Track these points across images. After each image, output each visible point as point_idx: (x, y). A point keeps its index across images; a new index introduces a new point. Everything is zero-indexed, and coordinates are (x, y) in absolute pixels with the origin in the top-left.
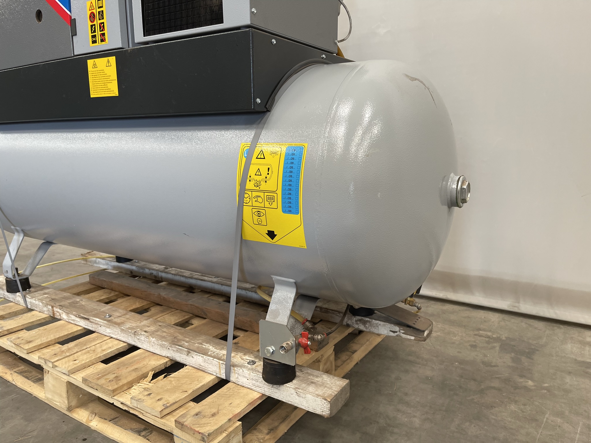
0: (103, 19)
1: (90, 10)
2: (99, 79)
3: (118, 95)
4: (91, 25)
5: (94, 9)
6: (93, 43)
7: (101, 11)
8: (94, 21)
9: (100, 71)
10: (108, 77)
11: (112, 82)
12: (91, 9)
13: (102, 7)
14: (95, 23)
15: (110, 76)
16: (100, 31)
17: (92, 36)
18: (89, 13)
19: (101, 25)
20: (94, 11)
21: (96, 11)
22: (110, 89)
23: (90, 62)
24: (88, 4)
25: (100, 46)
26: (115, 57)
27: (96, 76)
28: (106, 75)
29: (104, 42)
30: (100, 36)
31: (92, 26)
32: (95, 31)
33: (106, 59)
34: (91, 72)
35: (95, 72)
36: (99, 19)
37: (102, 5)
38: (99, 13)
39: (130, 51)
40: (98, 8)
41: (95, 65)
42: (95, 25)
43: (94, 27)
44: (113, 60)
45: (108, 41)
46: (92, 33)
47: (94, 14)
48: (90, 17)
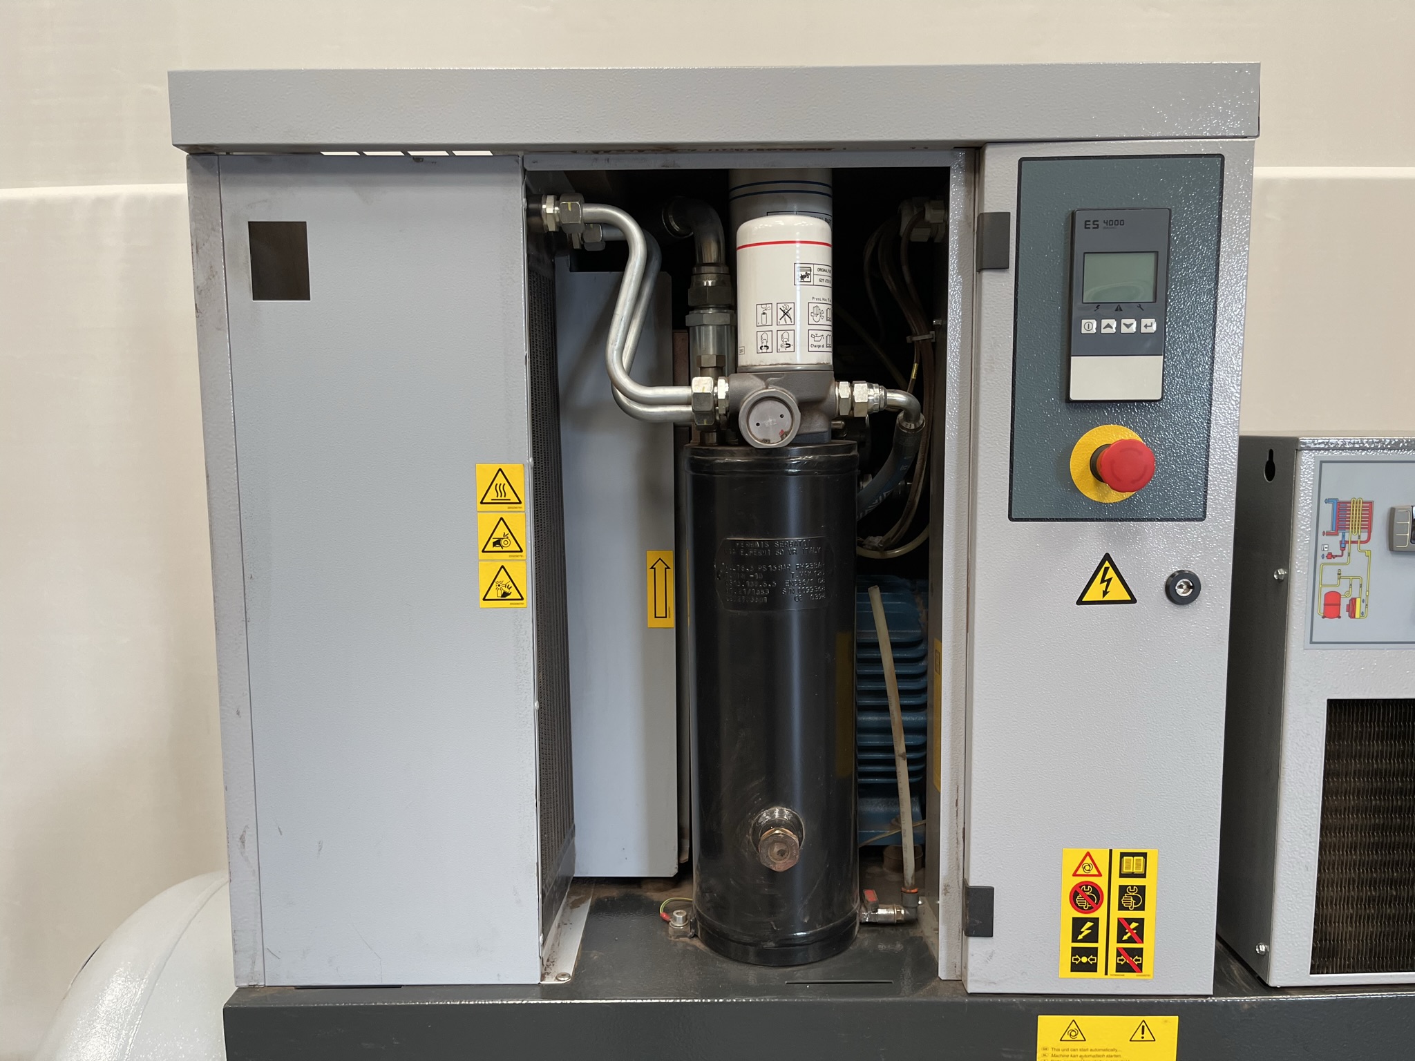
0: (1142, 908)
1: (1075, 875)
4: (1074, 919)
5: (1100, 875)
6: (1071, 971)
7: (1132, 887)
8: (1091, 910)
9: (1096, 1050)
12: (1081, 871)
13: (1143, 876)
14: (1101, 913)
16: (1120, 940)
17: (1073, 948)
18: (1071, 882)
19: (1130, 925)
20: (1102, 883)
21: (1111, 884)
23: (1050, 1028)
24: (1072, 858)
25: (1105, 981)
26: (1176, 1017)
29: (1134, 971)
30: (1119, 954)
31: (1077, 924)
32: (1093, 937)
33: (1136, 1020)
34: (1050, 1052)
35: (1073, 1053)
36: (1121, 908)
37: (1141, 871)
38: (1123, 889)
39: (1246, 1006)
40: (1122, 875)
41: (1074, 1034)
42: (1096, 921)
43: (1089, 924)
44: (1166, 1028)
45: (1151, 973)
46: (1075, 940)
47: (1096, 890)
48: (1074, 894)
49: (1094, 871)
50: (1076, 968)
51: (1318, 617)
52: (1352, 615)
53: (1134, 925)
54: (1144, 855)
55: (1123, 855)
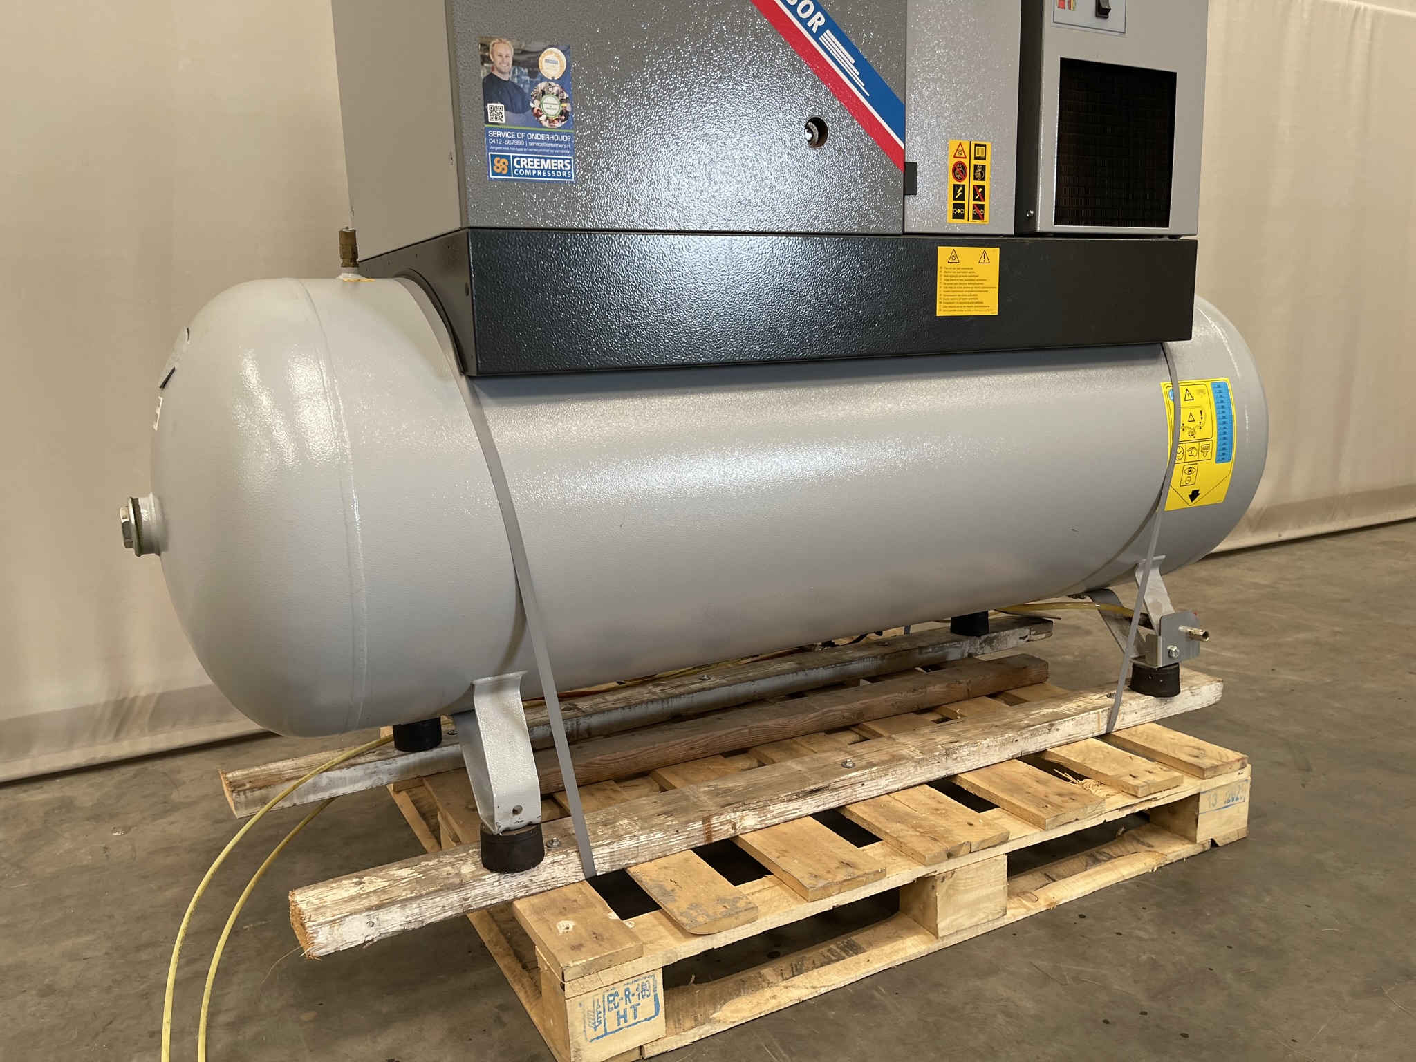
0: (983, 179)
1: (954, 157)
2: (960, 284)
3: (997, 314)
4: (955, 185)
5: (965, 158)
6: (953, 218)
7: (980, 165)
8: (962, 179)
9: (964, 269)
10: (982, 282)
11: (987, 291)
12: (957, 155)
13: (984, 159)
14: (965, 182)
15: (985, 280)
16: (974, 200)
17: (954, 204)
18: (952, 162)
19: (979, 189)
20: (966, 162)
21: (970, 163)
22: (982, 303)
23: (944, 252)
24: (953, 146)
25: (968, 225)
26: (999, 249)
27: (953, 278)
28: (976, 278)
29: (980, 219)
30: (974, 208)
31: (956, 187)
32: (962, 197)
33: (981, 250)
34: (943, 270)
35: (954, 270)
36: (975, 179)
37: (984, 156)
38: (976, 166)
39: (1028, 243)
40: (976, 158)
41: (954, 258)
42: (964, 186)
43: (961, 189)
44: (994, 253)
45: (988, 220)
46: (954, 199)
47: (964, 168)
48: (954, 169)
49: (963, 155)
50: (956, 216)
51: (1056, 7)
52: (1070, 8)
53: (981, 190)
54: (985, 146)
55: (976, 145)
